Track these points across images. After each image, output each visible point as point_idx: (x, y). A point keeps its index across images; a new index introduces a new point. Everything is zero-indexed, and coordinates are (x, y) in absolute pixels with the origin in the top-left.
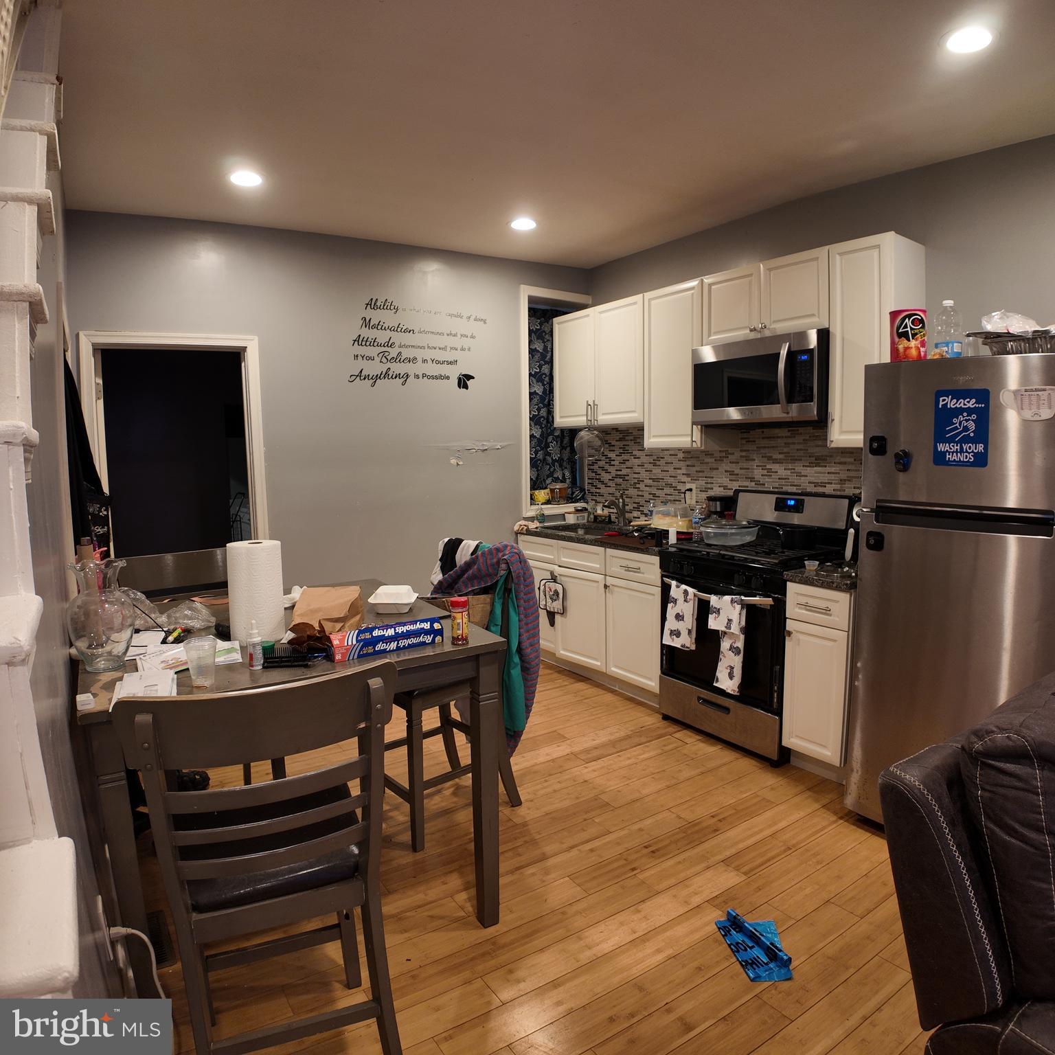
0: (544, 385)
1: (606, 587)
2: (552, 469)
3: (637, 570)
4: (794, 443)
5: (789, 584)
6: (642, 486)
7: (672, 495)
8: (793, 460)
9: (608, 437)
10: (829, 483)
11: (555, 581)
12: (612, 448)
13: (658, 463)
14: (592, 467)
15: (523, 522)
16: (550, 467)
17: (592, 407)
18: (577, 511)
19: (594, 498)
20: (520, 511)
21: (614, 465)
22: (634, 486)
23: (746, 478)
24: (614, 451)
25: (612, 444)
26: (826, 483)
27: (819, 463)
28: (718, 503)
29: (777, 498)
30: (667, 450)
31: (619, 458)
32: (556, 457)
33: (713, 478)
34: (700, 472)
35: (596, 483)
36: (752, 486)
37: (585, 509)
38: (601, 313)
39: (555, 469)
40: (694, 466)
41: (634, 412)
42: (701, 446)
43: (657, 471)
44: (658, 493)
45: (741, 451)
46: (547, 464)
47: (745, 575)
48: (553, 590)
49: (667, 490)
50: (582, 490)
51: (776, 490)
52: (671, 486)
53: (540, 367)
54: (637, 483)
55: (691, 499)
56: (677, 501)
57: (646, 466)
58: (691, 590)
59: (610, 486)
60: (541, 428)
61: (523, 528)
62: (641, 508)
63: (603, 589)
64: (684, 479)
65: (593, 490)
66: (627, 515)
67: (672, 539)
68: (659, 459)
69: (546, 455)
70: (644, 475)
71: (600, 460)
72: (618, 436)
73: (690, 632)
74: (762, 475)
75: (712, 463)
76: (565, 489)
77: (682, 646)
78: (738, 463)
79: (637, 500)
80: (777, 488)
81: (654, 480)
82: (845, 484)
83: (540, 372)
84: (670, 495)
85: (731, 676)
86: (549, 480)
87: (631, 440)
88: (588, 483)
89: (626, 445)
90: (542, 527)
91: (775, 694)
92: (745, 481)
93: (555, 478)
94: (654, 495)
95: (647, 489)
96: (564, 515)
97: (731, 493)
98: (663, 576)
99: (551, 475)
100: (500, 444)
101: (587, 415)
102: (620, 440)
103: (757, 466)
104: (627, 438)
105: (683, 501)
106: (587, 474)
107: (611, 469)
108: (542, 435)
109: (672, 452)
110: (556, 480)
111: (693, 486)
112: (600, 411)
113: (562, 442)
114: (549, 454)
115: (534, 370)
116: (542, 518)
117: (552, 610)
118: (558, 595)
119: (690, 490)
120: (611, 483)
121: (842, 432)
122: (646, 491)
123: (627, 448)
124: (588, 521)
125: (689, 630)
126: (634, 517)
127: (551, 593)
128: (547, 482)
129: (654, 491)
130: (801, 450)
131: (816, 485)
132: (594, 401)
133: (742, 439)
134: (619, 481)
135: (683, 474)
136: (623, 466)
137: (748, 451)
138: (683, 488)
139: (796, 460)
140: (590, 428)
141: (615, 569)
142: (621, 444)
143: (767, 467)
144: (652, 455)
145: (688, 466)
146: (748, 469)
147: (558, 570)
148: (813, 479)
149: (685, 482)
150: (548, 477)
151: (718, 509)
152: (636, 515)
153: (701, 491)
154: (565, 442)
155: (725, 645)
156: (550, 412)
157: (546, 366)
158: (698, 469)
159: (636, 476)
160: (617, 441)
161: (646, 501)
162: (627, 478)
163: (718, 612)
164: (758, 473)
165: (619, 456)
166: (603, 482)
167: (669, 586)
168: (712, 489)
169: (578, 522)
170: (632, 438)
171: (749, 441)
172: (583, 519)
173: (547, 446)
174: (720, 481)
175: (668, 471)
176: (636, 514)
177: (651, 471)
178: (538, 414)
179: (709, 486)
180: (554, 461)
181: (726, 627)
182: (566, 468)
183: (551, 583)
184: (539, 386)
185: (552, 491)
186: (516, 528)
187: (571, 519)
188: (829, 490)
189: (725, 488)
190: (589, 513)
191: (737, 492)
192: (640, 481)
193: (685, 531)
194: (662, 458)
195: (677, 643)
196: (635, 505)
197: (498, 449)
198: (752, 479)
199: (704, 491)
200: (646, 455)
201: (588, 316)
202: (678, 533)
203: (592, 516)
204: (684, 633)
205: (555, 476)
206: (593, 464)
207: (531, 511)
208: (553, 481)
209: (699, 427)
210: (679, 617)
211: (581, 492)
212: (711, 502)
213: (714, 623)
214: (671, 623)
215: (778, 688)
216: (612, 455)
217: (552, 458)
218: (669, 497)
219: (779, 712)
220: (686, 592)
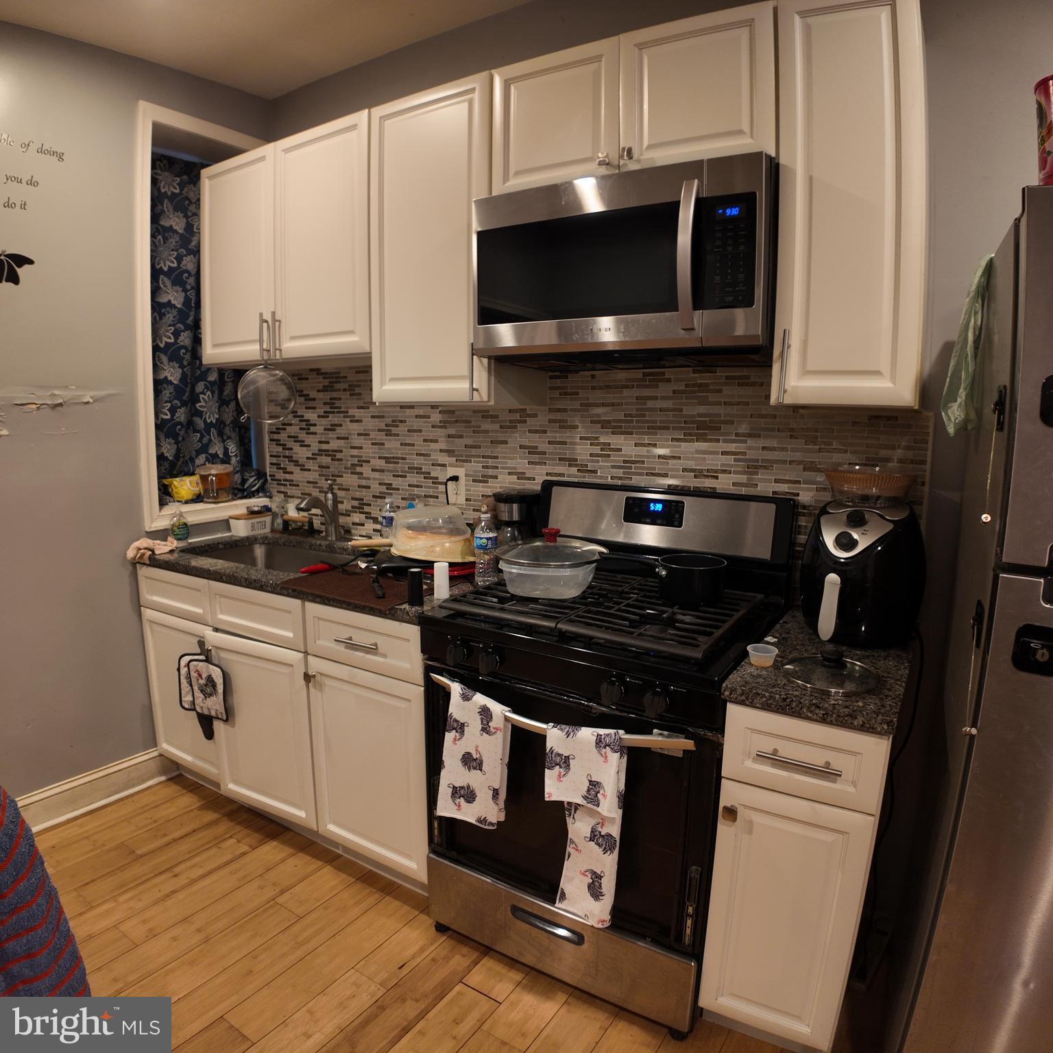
0: (185, 291)
1: (308, 678)
2: (205, 440)
3: (373, 650)
4: (656, 398)
5: (732, 709)
6: (366, 470)
7: (421, 487)
8: (653, 428)
9: (302, 385)
10: (724, 472)
11: (208, 660)
12: (310, 404)
13: (394, 430)
14: (276, 436)
15: (145, 542)
16: (202, 437)
17: (271, 325)
18: (252, 513)
19: (282, 489)
20: (140, 520)
21: (316, 434)
22: (353, 470)
23: (560, 459)
24: (314, 408)
25: (311, 396)
26: (716, 471)
27: (706, 434)
28: (515, 506)
29: (628, 499)
30: (411, 406)
31: (324, 421)
32: (212, 419)
33: (496, 458)
34: (472, 447)
35: (285, 463)
36: (571, 474)
37: (266, 509)
38: (287, 151)
39: (210, 440)
40: (461, 437)
41: (351, 332)
42: (489, 401)
43: (392, 445)
44: (397, 482)
45: (550, 410)
46: (195, 431)
47: (624, 683)
48: (204, 676)
49: (413, 479)
50: (261, 475)
51: (619, 483)
52: (418, 470)
53: (179, 259)
54: (357, 465)
55: (458, 494)
56: (431, 497)
57: (373, 435)
58: (497, 709)
59: (309, 470)
60: (182, 366)
61: (143, 555)
62: (366, 509)
63: (303, 682)
64: (443, 459)
65: (280, 475)
66: (342, 520)
67: (442, 587)
68: (396, 423)
69: (192, 416)
70: (368, 451)
71: (291, 425)
72: (322, 382)
73: (496, 793)
74: (591, 455)
75: (497, 431)
76: (227, 474)
77: (477, 821)
78: (545, 432)
79: (358, 495)
80: (620, 478)
81: (388, 461)
82: (757, 473)
83: (179, 267)
84: (417, 486)
85: (595, 891)
86: (201, 459)
87: (345, 390)
88: (271, 464)
89: (335, 399)
90: (183, 551)
91: (689, 922)
92: (557, 465)
93: (211, 455)
94: (389, 486)
95: (377, 475)
96: (228, 520)
97: (536, 486)
98: (428, 670)
99: (204, 449)
100: (92, 393)
101: (261, 341)
102: (325, 389)
103: (581, 438)
104: (337, 386)
105: (442, 498)
106: (269, 448)
107: (309, 440)
108: (183, 379)
109: (421, 412)
110: (213, 459)
111: (460, 472)
112: (286, 331)
113: (221, 392)
114: (199, 414)
115: (168, 263)
116: (183, 530)
117: (206, 712)
118: (214, 686)
119: (455, 479)
120: (310, 465)
121: (806, 372)
122: (374, 479)
123: (337, 404)
124: (273, 530)
125: (494, 790)
126: (354, 524)
127: (202, 682)
128: (198, 462)
129: (388, 478)
130: (667, 410)
131: (698, 474)
132: (273, 314)
133: (551, 388)
134: (326, 460)
135: (441, 451)
136: (331, 435)
137: (565, 410)
138: (442, 476)
139: (660, 428)
140: (268, 365)
141: (325, 643)
142: (327, 396)
143: (602, 440)
144: (383, 417)
145: (449, 436)
146: (565, 443)
147: (212, 637)
148: (691, 464)
149: (444, 465)
150: (198, 453)
151: (516, 517)
152: (357, 520)
153: (474, 481)
154: (226, 393)
155: (579, 828)
156: (197, 340)
157: (189, 258)
158: (469, 441)
159: (355, 452)
160: (318, 391)
161: (374, 496)
162: (339, 456)
163: (565, 762)
164: (583, 451)
165: (323, 417)
166: (296, 463)
167: (447, 695)
168: (496, 477)
169: (254, 533)
170: (346, 386)
171: (566, 394)
172: (264, 527)
173: (194, 398)
174: (510, 463)
175: (413, 445)
176: (357, 518)
177: (383, 444)
178: (176, 342)
179: (490, 472)
180: (208, 426)
181: (585, 798)
182: (229, 438)
183: (201, 664)
184: (177, 291)
185: (204, 478)
186: (131, 553)
187: (241, 529)
188: (724, 483)
189: (521, 476)
190: (275, 515)
191: (548, 486)
192: (362, 462)
193: (460, 560)
194: (402, 421)
195: (468, 814)
196: (356, 503)
197: (87, 403)
198: (572, 462)
199: (480, 481)
200: (372, 417)
201: (263, 158)
202: (451, 565)
203: (279, 521)
204: (484, 796)
205: (210, 452)
206: (278, 431)
207: (162, 519)
208: (207, 460)
209: (485, 361)
210: (471, 762)
211: (259, 479)
212: (502, 505)
213: (555, 788)
214: (452, 773)
215: (696, 910)
216: (311, 416)
217: (205, 421)
218: (416, 491)
219: (696, 953)
220: (485, 713)
